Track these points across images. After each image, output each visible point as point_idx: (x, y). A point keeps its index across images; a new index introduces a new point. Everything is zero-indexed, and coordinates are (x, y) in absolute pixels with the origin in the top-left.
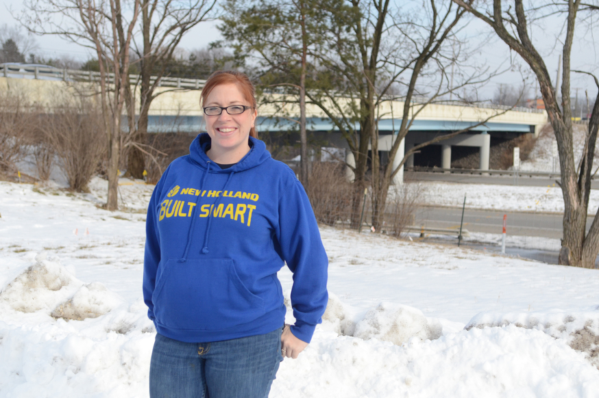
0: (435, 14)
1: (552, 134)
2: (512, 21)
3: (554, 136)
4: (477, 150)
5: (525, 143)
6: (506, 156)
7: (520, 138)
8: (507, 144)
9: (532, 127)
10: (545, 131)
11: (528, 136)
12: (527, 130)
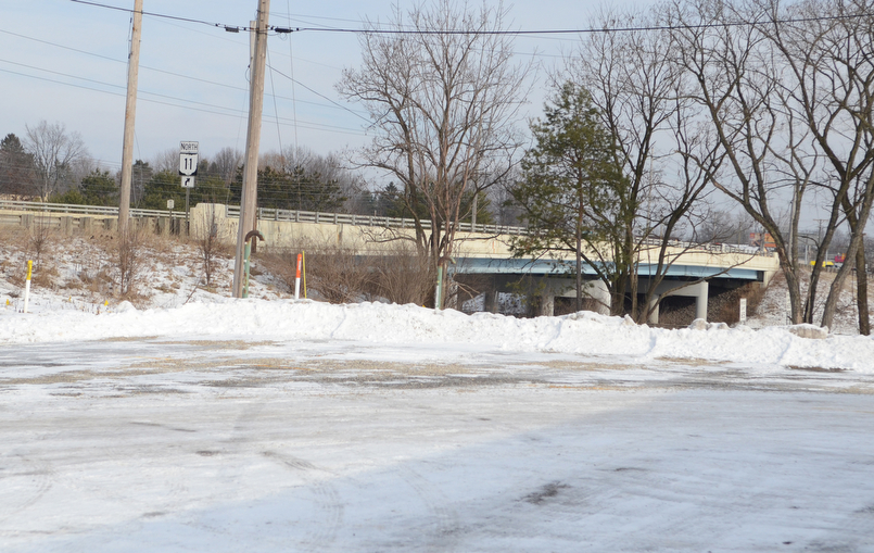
0: (688, 181)
1: (784, 283)
2: (756, 198)
3: (787, 286)
4: (692, 301)
5: (751, 294)
6: (727, 309)
7: (745, 287)
8: (728, 295)
9: (760, 274)
10: (776, 279)
11: (754, 285)
12: (755, 277)
